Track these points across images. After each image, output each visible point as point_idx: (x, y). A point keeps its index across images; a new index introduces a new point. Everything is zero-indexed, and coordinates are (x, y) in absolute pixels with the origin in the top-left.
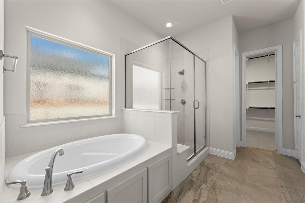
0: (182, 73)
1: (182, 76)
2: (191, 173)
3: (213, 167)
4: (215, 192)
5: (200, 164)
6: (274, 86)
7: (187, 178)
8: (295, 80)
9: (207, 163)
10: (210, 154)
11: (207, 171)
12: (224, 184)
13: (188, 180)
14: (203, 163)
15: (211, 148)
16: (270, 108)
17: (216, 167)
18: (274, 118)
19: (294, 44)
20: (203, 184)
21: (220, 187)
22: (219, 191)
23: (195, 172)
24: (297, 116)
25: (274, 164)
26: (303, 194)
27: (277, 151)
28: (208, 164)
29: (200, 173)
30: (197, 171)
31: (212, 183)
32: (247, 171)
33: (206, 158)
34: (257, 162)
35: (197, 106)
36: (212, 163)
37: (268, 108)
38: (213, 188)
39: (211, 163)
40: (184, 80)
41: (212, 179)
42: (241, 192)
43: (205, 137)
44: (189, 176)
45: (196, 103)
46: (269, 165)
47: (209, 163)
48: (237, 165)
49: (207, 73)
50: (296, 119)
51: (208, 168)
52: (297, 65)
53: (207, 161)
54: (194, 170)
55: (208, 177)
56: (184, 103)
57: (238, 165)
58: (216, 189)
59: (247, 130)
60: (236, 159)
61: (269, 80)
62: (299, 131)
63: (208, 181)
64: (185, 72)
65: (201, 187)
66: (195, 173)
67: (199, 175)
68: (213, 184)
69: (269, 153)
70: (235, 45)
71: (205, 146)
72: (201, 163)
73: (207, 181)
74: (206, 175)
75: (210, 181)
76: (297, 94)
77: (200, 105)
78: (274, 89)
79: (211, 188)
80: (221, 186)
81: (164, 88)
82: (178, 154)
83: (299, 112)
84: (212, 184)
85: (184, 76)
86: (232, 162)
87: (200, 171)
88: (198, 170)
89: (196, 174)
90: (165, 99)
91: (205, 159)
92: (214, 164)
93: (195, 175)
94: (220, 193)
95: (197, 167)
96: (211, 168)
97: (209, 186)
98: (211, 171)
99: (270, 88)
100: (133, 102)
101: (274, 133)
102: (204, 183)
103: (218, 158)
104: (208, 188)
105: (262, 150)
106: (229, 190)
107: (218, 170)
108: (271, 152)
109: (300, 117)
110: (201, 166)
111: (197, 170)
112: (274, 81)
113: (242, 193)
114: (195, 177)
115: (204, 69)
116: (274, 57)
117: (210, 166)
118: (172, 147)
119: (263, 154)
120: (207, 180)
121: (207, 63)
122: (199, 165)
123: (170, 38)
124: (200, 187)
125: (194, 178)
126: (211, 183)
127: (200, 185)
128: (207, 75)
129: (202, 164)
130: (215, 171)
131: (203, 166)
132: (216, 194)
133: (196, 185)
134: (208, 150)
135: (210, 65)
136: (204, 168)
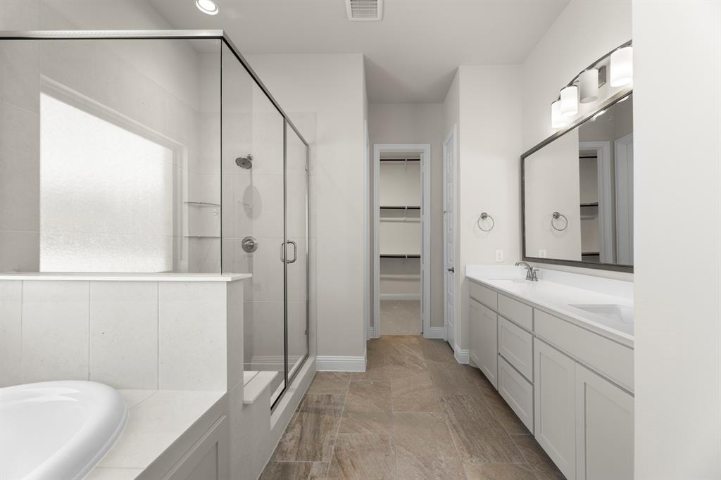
0: (245, 163)
1: (246, 171)
2: (280, 443)
3: (329, 403)
4: (343, 469)
5: (299, 407)
6: (419, 216)
7: (270, 462)
8: (445, 210)
9: (315, 399)
10: (318, 372)
11: (318, 421)
12: (358, 440)
13: (272, 471)
14: (306, 403)
15: (320, 358)
16: (408, 257)
17: (334, 404)
18: (419, 273)
19: (445, 148)
20: (314, 463)
21: (351, 450)
22: (350, 463)
23: (290, 435)
24: (449, 270)
25: (423, 360)
26: (466, 401)
27: (422, 333)
28: (317, 402)
29: (302, 433)
30: (295, 430)
31: (333, 447)
32: (390, 388)
33: (311, 385)
34: (401, 365)
35: (290, 258)
36: (324, 394)
37: (403, 257)
38: (336, 461)
39: (322, 395)
40: (251, 183)
41: (331, 437)
42: (390, 442)
43: (307, 332)
44: (274, 457)
45: (290, 247)
46: (418, 364)
47: (318, 398)
48: (372, 383)
49: (311, 172)
50: (447, 274)
51: (318, 412)
52: (449, 184)
53: (315, 394)
54: (287, 431)
55: (322, 436)
56: (249, 247)
57: (374, 382)
58: (344, 461)
59: (381, 301)
60: (368, 368)
61: (406, 206)
62: (451, 294)
63: (324, 449)
64: (253, 162)
65: (310, 475)
66: (291, 440)
67: (301, 438)
68: (335, 450)
69: (414, 340)
70: (366, 121)
71: (307, 356)
72: (301, 403)
73: (321, 449)
74: (316, 432)
75: (327, 444)
76: (449, 231)
77: (298, 253)
78: (419, 222)
79: (332, 464)
80: (353, 448)
81: (186, 199)
82: (246, 405)
83: (451, 263)
84: (333, 453)
85: (251, 171)
86: (363, 379)
87: (302, 428)
88: (297, 426)
89: (293, 442)
90: (189, 237)
91: (308, 390)
92: (330, 396)
93: (290, 445)
94: (354, 467)
95: (293, 418)
96: (326, 410)
97: (327, 460)
98: (327, 417)
99: (408, 219)
100: (42, 246)
101: (419, 301)
102: (314, 458)
103: (335, 376)
104: (327, 467)
105: (402, 337)
106: (369, 450)
107: (339, 408)
108: (415, 339)
109: (453, 271)
110: (302, 411)
111: (293, 428)
112: (419, 208)
113: (393, 445)
114: (290, 453)
115: (304, 163)
116: (419, 164)
117: (322, 406)
118: (228, 390)
119: (406, 345)
120: (322, 445)
121: (312, 148)
122: (297, 411)
123: (221, 38)
124: (307, 476)
125: (290, 456)
126: (331, 450)
127: (308, 468)
128: (312, 178)
129: (304, 406)
130: (335, 413)
131: (306, 412)
132: (346, 475)
133: (297, 476)
134: (314, 363)
135: (319, 153)
136: (310, 414)
